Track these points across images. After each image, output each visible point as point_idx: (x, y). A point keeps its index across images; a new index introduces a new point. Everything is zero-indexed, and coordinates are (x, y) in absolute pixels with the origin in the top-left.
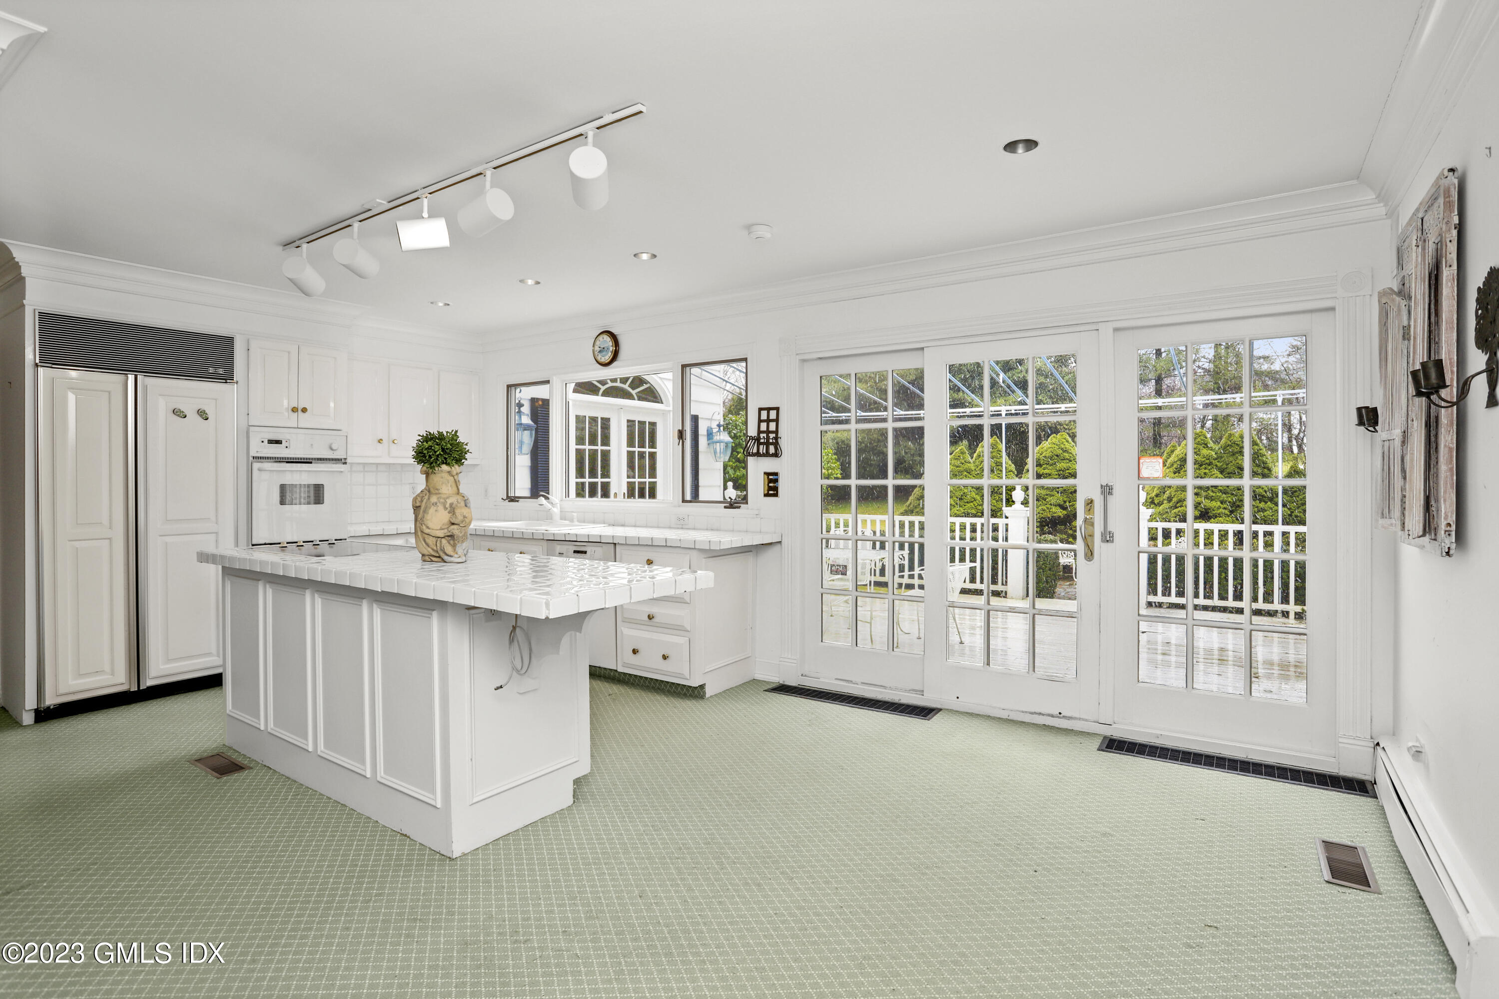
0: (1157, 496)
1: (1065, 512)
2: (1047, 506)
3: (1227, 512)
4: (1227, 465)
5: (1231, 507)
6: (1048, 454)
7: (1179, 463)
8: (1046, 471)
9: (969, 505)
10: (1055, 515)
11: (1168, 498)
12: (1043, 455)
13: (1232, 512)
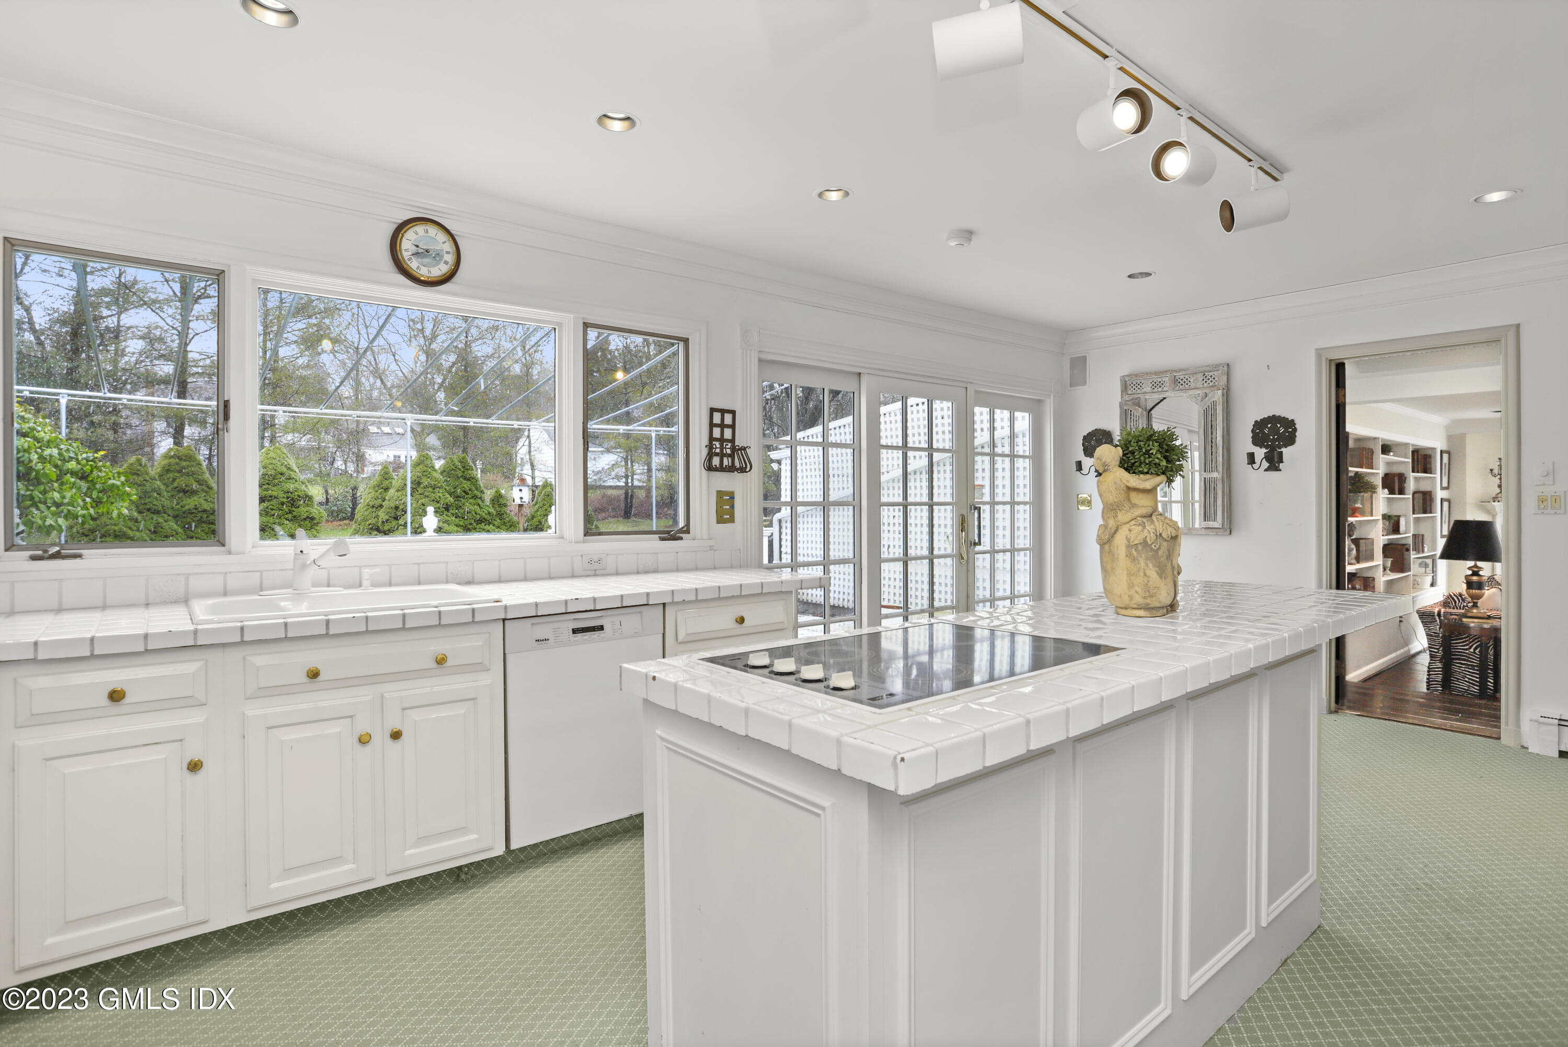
4: (455, 488)
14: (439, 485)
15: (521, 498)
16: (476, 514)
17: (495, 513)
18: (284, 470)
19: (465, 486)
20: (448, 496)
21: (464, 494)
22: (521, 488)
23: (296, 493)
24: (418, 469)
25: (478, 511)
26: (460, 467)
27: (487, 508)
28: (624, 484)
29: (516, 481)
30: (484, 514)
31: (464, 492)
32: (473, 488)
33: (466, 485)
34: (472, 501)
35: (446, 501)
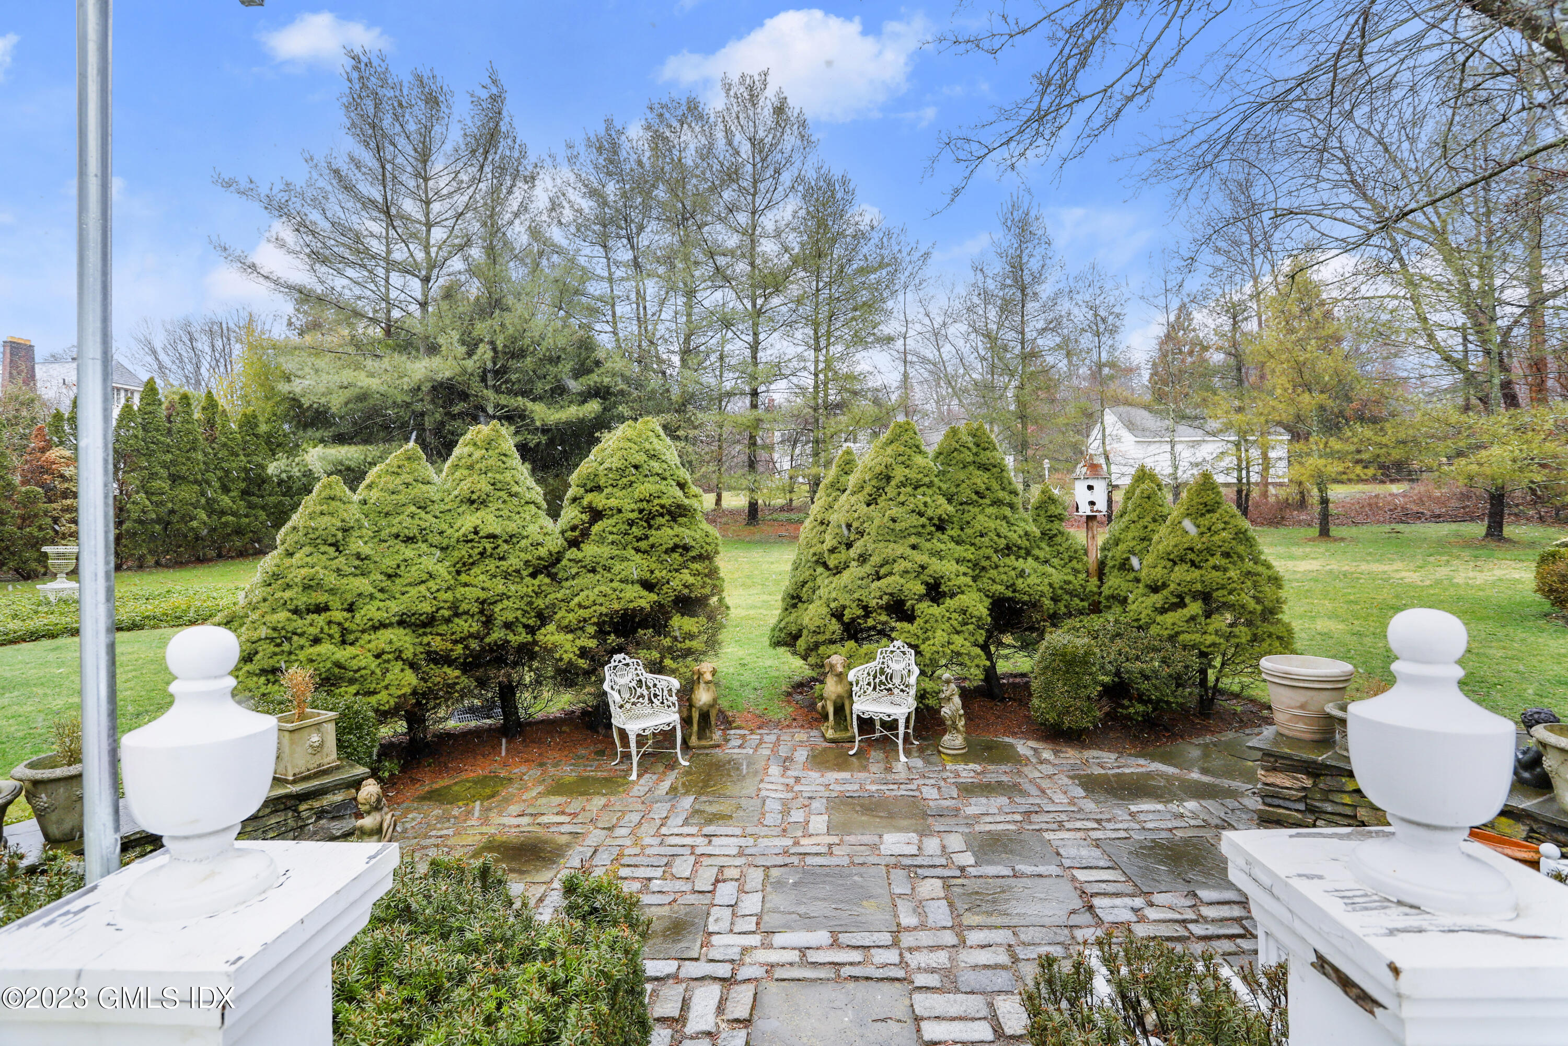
0: (832, 551)
1: (653, 597)
2: (615, 584)
3: (968, 580)
4: (958, 485)
5: (974, 570)
6: (615, 462)
7: (874, 482)
8: (613, 502)
9: (413, 591)
10: (631, 606)
11: (861, 556)
12: (606, 465)
13: (975, 579)
14: (927, 480)
15: (1092, 503)
16: (999, 535)
17: (1038, 533)
18: (640, 458)
19: (979, 481)
20: (942, 500)
21: (975, 497)
22: (1091, 483)
23: (656, 501)
24: (889, 450)
25: (1004, 530)
26: (971, 445)
27: (1022, 524)
28: (1235, 481)
29: (1081, 470)
30: (1015, 536)
31: (977, 493)
32: (995, 486)
33: (980, 479)
34: (990, 510)
35: (939, 511)
